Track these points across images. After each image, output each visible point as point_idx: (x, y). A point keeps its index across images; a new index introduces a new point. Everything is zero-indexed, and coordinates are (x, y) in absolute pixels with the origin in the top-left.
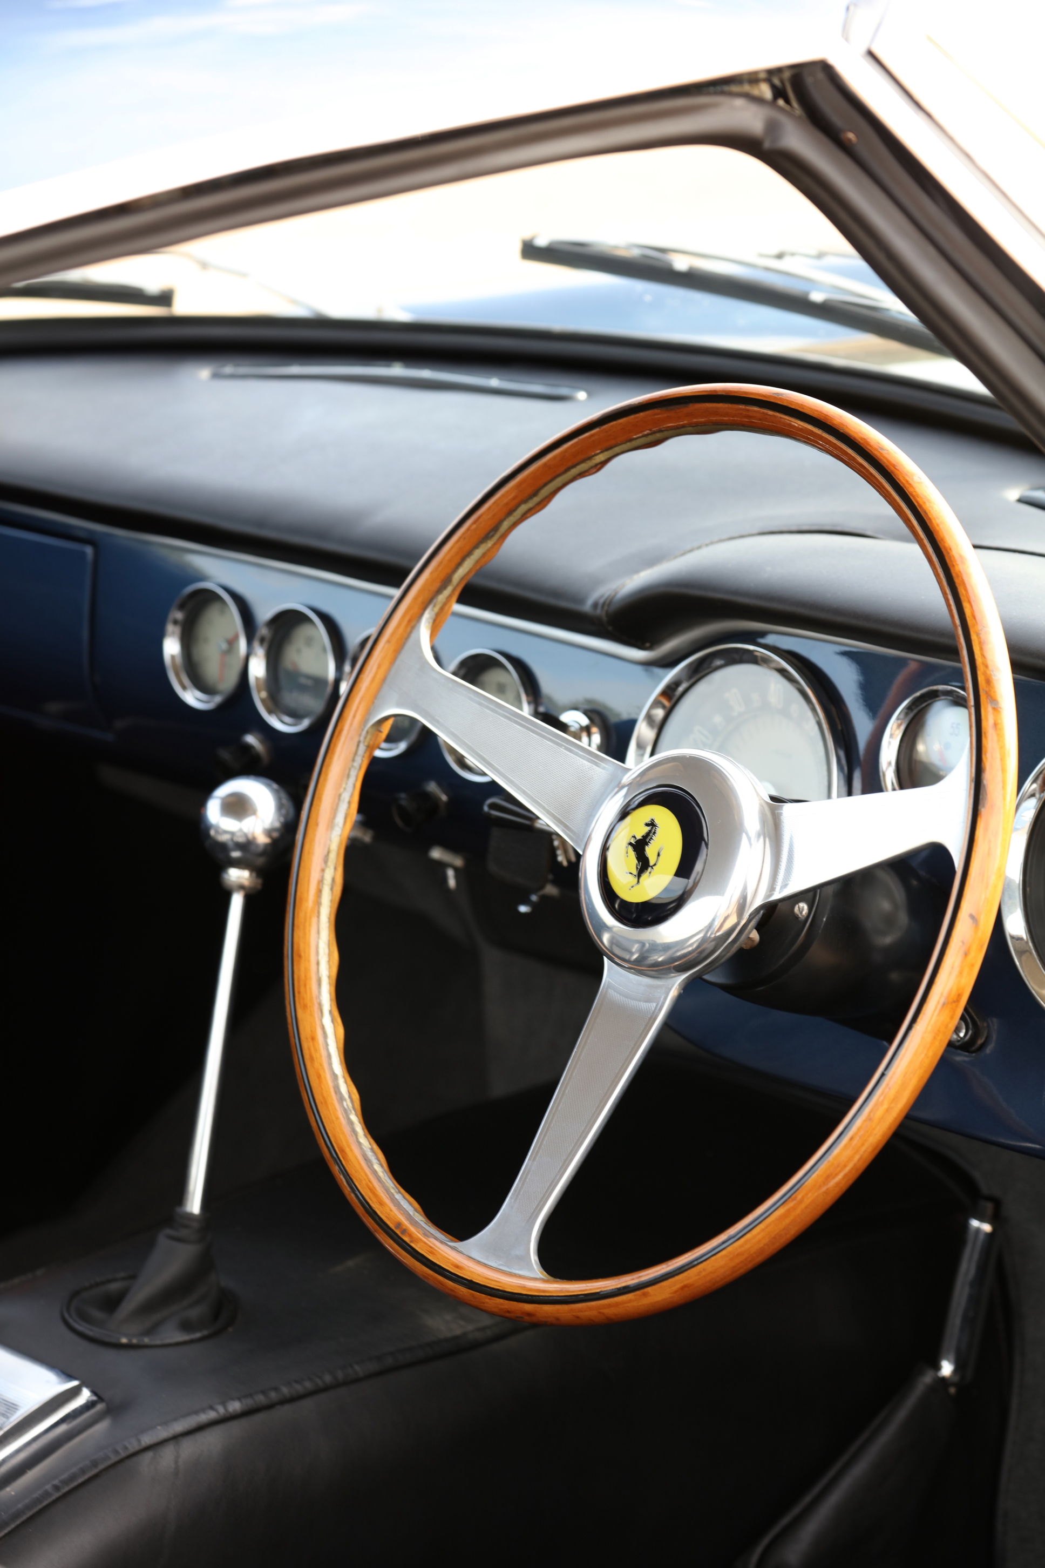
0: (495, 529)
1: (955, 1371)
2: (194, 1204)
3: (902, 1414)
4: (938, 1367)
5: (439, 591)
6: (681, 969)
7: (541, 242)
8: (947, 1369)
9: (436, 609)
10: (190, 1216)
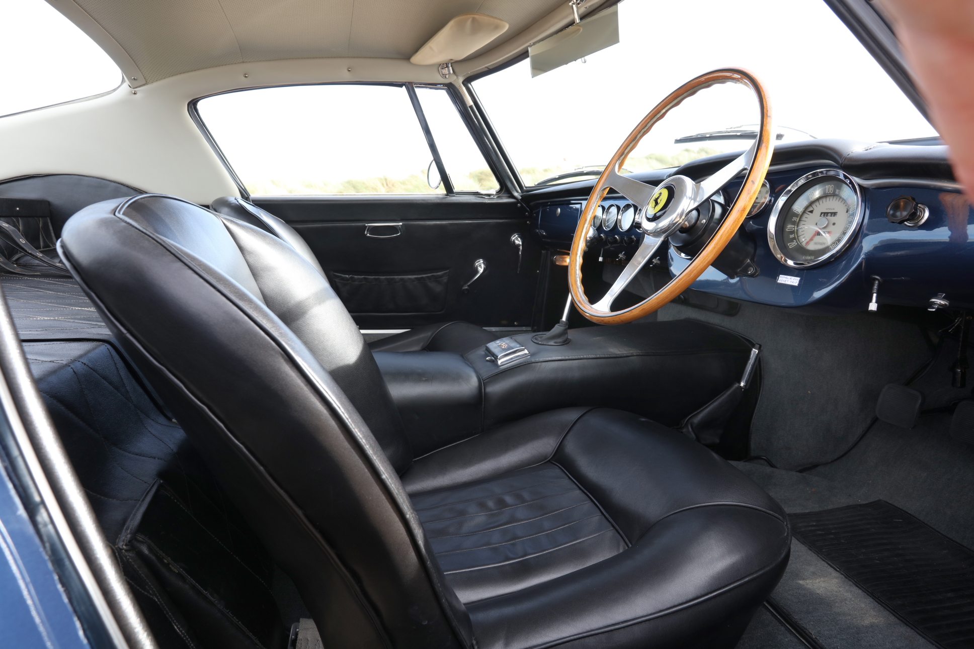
0: (636, 138)
1: (745, 386)
2: (564, 318)
3: (729, 392)
4: (740, 383)
5: (621, 156)
6: (664, 232)
7: (679, 139)
8: (742, 384)
9: (620, 161)
10: (563, 321)
